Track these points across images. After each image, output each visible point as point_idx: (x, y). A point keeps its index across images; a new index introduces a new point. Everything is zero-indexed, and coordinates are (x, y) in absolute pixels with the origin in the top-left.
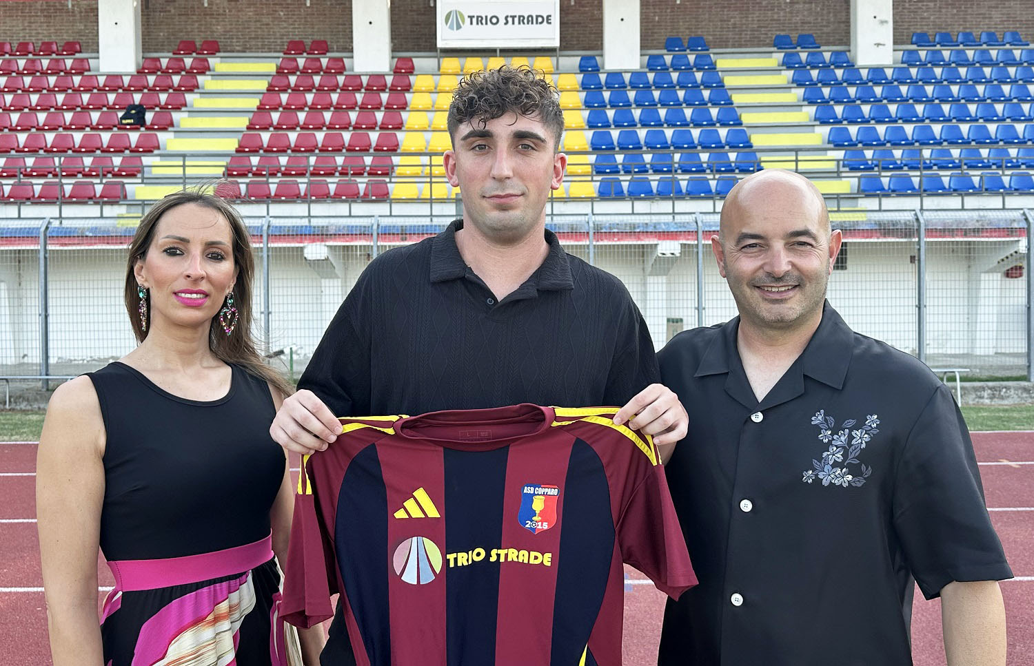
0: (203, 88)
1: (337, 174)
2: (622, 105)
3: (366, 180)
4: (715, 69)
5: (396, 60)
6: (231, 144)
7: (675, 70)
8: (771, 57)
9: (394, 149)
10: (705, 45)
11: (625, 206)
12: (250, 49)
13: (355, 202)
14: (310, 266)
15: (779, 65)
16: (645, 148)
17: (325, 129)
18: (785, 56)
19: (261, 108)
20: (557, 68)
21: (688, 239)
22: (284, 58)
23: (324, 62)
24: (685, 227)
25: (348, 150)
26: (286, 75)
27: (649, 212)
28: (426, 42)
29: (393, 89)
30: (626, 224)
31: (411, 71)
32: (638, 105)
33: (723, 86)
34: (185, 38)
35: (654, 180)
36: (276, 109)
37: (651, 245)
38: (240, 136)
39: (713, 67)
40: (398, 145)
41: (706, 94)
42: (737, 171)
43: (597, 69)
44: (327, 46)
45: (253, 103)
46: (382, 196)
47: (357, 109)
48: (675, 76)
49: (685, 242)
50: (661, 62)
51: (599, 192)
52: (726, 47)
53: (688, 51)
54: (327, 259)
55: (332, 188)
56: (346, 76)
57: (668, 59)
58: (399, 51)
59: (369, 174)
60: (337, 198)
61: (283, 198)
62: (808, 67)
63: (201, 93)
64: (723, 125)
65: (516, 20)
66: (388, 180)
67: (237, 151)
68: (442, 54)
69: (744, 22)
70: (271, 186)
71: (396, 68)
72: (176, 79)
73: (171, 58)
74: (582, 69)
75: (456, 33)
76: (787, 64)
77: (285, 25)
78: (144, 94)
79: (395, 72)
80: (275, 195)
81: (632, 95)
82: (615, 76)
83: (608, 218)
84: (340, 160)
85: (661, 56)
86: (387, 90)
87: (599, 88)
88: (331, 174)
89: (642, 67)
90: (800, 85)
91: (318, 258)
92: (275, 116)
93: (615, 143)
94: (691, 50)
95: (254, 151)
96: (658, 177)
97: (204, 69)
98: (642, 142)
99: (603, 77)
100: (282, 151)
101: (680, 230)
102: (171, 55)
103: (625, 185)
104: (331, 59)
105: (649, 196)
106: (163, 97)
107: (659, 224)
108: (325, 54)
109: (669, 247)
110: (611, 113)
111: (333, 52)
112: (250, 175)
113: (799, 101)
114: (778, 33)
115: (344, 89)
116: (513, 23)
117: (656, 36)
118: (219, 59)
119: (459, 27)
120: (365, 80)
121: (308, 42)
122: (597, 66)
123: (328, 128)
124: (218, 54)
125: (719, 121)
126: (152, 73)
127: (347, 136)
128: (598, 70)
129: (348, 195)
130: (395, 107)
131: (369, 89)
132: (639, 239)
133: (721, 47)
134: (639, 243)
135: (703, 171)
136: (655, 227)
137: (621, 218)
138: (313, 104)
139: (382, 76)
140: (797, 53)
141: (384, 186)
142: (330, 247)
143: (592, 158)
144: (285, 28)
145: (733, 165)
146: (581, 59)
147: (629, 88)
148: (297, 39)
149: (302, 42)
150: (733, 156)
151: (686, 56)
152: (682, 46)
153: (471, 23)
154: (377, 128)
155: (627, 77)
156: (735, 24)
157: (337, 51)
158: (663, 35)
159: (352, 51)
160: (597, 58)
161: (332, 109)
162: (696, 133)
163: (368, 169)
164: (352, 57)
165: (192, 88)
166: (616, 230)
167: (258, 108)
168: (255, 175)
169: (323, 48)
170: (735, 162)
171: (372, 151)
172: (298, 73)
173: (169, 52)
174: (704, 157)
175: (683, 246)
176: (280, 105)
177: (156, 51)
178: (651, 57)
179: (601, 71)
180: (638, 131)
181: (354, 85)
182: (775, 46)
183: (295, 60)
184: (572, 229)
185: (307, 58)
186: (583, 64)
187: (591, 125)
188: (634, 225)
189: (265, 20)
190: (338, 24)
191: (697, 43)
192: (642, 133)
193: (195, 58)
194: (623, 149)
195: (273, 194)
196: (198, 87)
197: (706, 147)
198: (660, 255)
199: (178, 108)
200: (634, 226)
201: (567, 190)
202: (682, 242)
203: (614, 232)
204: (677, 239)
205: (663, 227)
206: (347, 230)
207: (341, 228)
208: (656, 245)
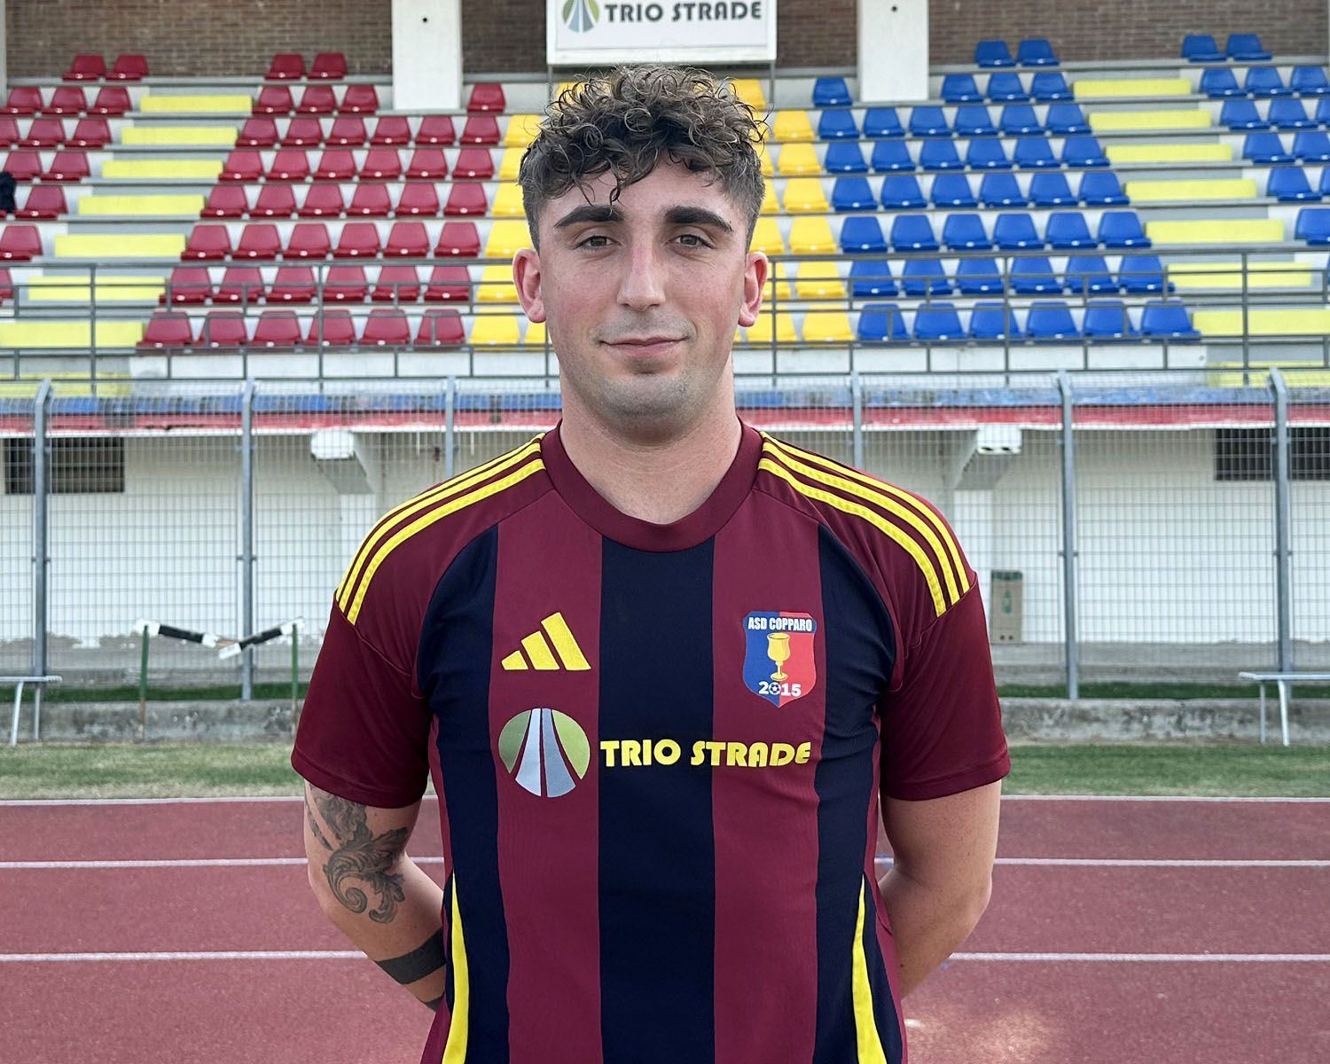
0: (119, 142)
1: (368, 299)
2: (896, 167)
3: (422, 310)
4: (1071, 98)
5: (471, 88)
6: (172, 246)
7: (996, 101)
8: (1177, 77)
9: (471, 252)
10: (1050, 56)
11: (912, 359)
12: (203, 71)
13: (402, 350)
14: (321, 470)
15: (1193, 92)
16: (943, 249)
17: (343, 215)
18: (1204, 75)
19: (226, 178)
20: (772, 100)
21: (1035, 421)
22: (265, 87)
23: (340, 92)
24: (1029, 397)
25: (387, 255)
26: (271, 118)
27: (954, 368)
28: (525, 53)
29: (467, 141)
30: (916, 393)
31: (499, 107)
32: (929, 168)
33: (1089, 131)
34: (84, 50)
35: (965, 310)
36: (252, 180)
37: (965, 432)
38: (190, 229)
39: (1067, 96)
40: (478, 245)
41: (1057, 146)
42: (1123, 291)
43: (847, 102)
44: (344, 63)
45: (211, 169)
46: (454, 341)
47: (402, 178)
48: (996, 113)
49: (1030, 426)
50: (967, 86)
51: (860, 331)
52: (1090, 57)
53: (1019, 66)
54: (352, 458)
55: (360, 325)
56: (381, 118)
57: (982, 81)
58: (476, 72)
59: (428, 299)
60: (369, 343)
61: (270, 345)
62: (1250, 96)
63: (115, 152)
64: (1094, 204)
65: (695, 11)
66: (463, 309)
67: (185, 257)
68: (557, 77)
69: (1123, 11)
70: (247, 321)
71: (472, 102)
72: (70, 126)
73: (59, 88)
74: (819, 101)
75: (581, 38)
76: (1211, 90)
77: (266, 25)
78: (11, 153)
79: (470, 110)
80: (256, 338)
81: (915, 148)
82: (882, 114)
83: (882, 380)
84: (372, 273)
85: (968, 77)
86: (457, 144)
87: (852, 136)
88: (357, 300)
89: (931, 97)
90: (1236, 129)
91: (336, 455)
92: (253, 193)
93: (887, 239)
94: (1026, 65)
95: (216, 258)
96: (971, 303)
97: (121, 107)
98: (938, 237)
99: (859, 116)
100: (267, 257)
101: (1020, 403)
102: (59, 81)
103: (909, 319)
104: (351, 86)
105: (959, 339)
106: (47, 159)
107: (980, 391)
108: (340, 77)
109: (999, 437)
110: (876, 184)
111: (353, 74)
112: (209, 301)
113: (1235, 158)
114: (1188, 31)
115: (377, 142)
116: (689, 17)
117: (956, 39)
118: (147, 89)
119: (588, 26)
120: (415, 126)
121: (309, 57)
122: (846, 95)
123: (350, 214)
124: (145, 80)
125: (1083, 197)
126: (25, 114)
127: (384, 229)
128: (850, 103)
129: (392, 339)
130: (472, 174)
131: (422, 141)
132: (941, 420)
133: (1079, 59)
134: (941, 427)
135: (1058, 292)
136: (972, 398)
137: (906, 380)
138: (320, 170)
139: (447, 117)
140: (1228, 69)
141: (455, 320)
142: (359, 435)
143: (845, 268)
144: (268, 31)
145: (1115, 279)
146: (817, 84)
147: (909, 135)
148: (288, 50)
149: (299, 57)
150: (1114, 263)
151: (1015, 76)
152: (1007, 56)
153: (611, 18)
154: (440, 214)
155: (905, 116)
156: (1105, 15)
157: (362, 73)
158: (971, 37)
159: (389, 71)
160: (848, 81)
161: (356, 179)
162: (1041, 220)
163: (424, 289)
164: (390, 84)
165: (100, 142)
166: (896, 404)
167: (221, 178)
168: (218, 301)
169: (336, 66)
170: (1119, 275)
171: (431, 255)
172: (292, 114)
173: (54, 75)
174: (1059, 264)
175: (1026, 434)
176: (261, 172)
177: (30, 74)
178: (950, 78)
179: (855, 104)
180: (930, 216)
181: (395, 133)
182: (1184, 55)
183: (286, 89)
184: (813, 400)
185: (308, 87)
186: (820, 91)
187: (840, 206)
188: (932, 393)
189: (230, 16)
190: (363, 24)
191: (1033, 52)
192: (938, 221)
193: (103, 88)
194: (902, 249)
195: (251, 336)
196: (109, 140)
197: (1061, 247)
198: (981, 451)
199: (73, 179)
200: (930, 396)
201: (798, 328)
202: (1023, 425)
203: (893, 408)
204: (1013, 421)
205: (988, 397)
206: (390, 404)
207: (380, 399)
208: (974, 432)
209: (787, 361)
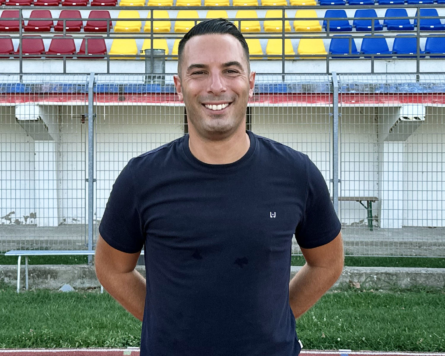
3: (83, 35)
9: (112, 5)
11: (364, 66)
13: (70, 58)
14: (22, 128)
16: (376, 4)
21: (434, 102)
24: (431, 88)
35: (390, 38)
37: (391, 108)
46: (100, 54)
49: (430, 105)
51: (330, 50)
54: (40, 120)
66: (105, 36)
91: (31, 119)
96: (394, 34)
101: (425, 92)
103: (358, 42)
107: (401, 85)
109: (413, 111)
129: (63, 53)
132: (378, 100)
134: (377, 105)
135: (442, 28)
136: (396, 88)
141: (101, 42)
142: (41, 106)
143: (321, 13)
163: (84, 24)
166: (353, 92)
174: (442, 13)
175: (428, 109)
184: (305, 89)
188: (375, 85)
194: (354, 4)
197: (442, 3)
198: (402, 119)
200: (372, 87)
201: (296, 48)
202: (426, 105)
203: (352, 94)
204: (420, 102)
205: (407, 87)
206: (60, 88)
207: (54, 87)
208: (397, 109)
209: (290, 67)
